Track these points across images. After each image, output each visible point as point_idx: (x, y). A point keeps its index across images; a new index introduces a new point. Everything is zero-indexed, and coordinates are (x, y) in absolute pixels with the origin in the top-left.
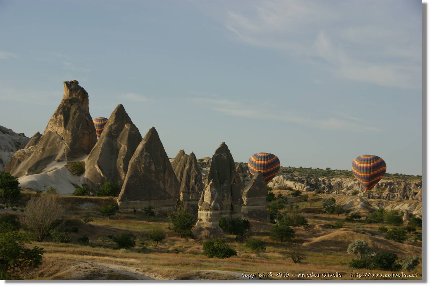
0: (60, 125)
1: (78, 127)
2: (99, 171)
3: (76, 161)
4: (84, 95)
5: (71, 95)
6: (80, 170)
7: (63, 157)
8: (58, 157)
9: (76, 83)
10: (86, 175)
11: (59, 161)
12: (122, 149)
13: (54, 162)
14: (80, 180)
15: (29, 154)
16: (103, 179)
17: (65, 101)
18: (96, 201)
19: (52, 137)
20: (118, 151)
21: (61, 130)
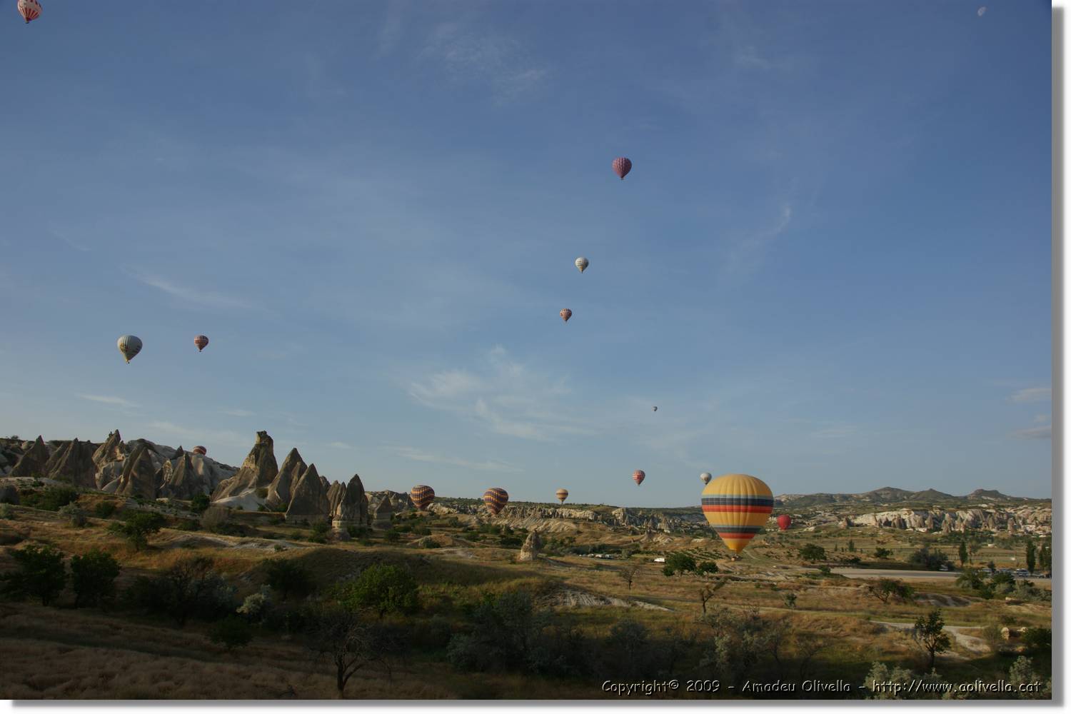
0: (252, 463)
1: (264, 463)
2: (277, 495)
3: (262, 488)
4: (270, 441)
5: (261, 441)
6: (264, 494)
7: (253, 485)
8: (249, 486)
9: (265, 433)
10: (268, 498)
11: (250, 488)
12: (294, 479)
13: (247, 489)
14: (264, 502)
15: (231, 483)
16: (280, 500)
17: (257, 445)
18: (270, 515)
19: (247, 470)
20: (291, 481)
21: (253, 466)
